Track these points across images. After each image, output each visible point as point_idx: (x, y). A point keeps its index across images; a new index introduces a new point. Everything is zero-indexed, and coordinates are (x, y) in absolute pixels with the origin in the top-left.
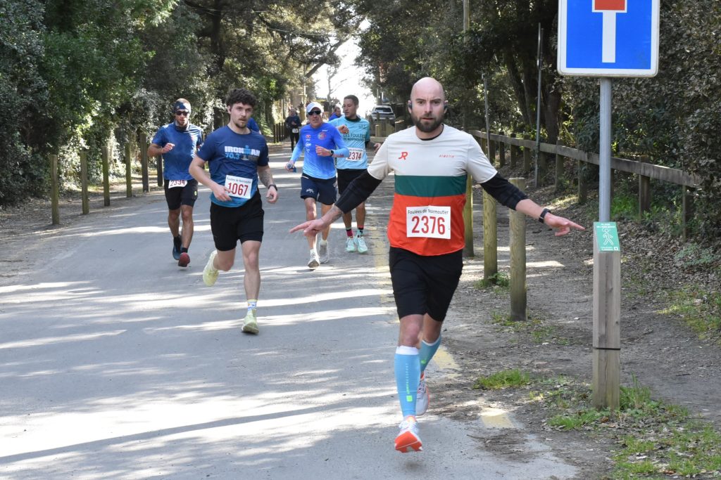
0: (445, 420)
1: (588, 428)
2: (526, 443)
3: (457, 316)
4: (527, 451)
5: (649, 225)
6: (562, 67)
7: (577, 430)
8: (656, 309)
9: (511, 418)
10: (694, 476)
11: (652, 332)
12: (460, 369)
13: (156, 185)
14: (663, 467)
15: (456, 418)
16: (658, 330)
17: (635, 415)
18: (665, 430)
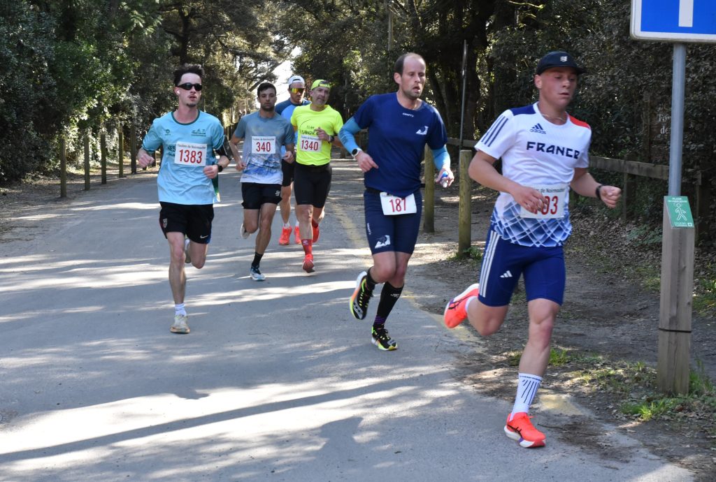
0: (503, 402)
1: (666, 418)
2: (608, 435)
3: (447, 286)
4: (616, 445)
5: (584, 209)
6: (636, 30)
7: (655, 420)
11: (647, 308)
12: (482, 342)
17: (712, 404)
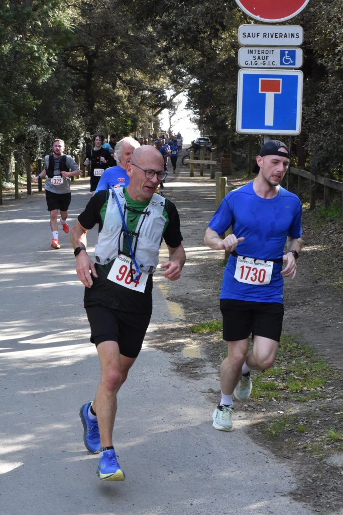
0: (160, 351)
2: (204, 368)
4: (202, 372)
6: (239, 129)
8: (330, 282)
9: (201, 351)
10: (298, 392)
11: (319, 298)
12: (184, 319)
13: (38, 190)
14: (282, 385)
15: (166, 350)
16: (325, 296)
18: (294, 362)
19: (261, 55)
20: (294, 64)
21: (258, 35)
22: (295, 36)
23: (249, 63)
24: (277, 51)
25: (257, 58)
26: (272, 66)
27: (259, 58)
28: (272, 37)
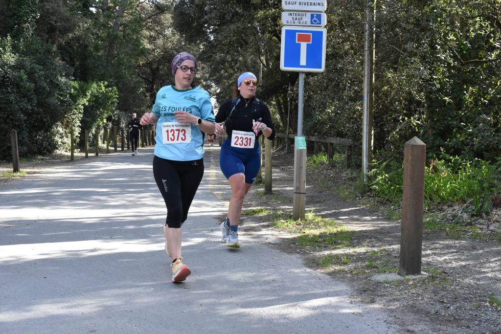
5: (333, 164)
6: (282, 67)
7: (284, 228)
19: (297, 17)
20: (320, 23)
21: (295, 4)
22: (321, 5)
23: (290, 22)
24: (309, 14)
25: (295, 18)
26: (305, 25)
27: (296, 19)
28: (305, 5)
